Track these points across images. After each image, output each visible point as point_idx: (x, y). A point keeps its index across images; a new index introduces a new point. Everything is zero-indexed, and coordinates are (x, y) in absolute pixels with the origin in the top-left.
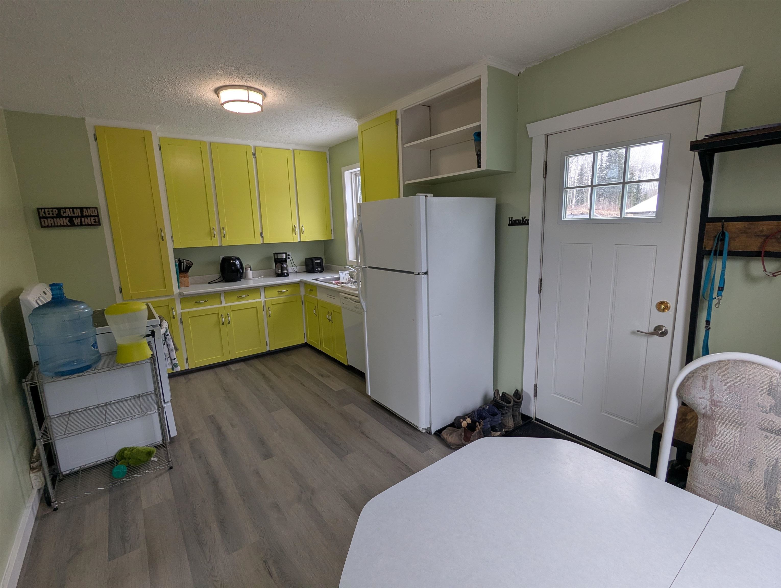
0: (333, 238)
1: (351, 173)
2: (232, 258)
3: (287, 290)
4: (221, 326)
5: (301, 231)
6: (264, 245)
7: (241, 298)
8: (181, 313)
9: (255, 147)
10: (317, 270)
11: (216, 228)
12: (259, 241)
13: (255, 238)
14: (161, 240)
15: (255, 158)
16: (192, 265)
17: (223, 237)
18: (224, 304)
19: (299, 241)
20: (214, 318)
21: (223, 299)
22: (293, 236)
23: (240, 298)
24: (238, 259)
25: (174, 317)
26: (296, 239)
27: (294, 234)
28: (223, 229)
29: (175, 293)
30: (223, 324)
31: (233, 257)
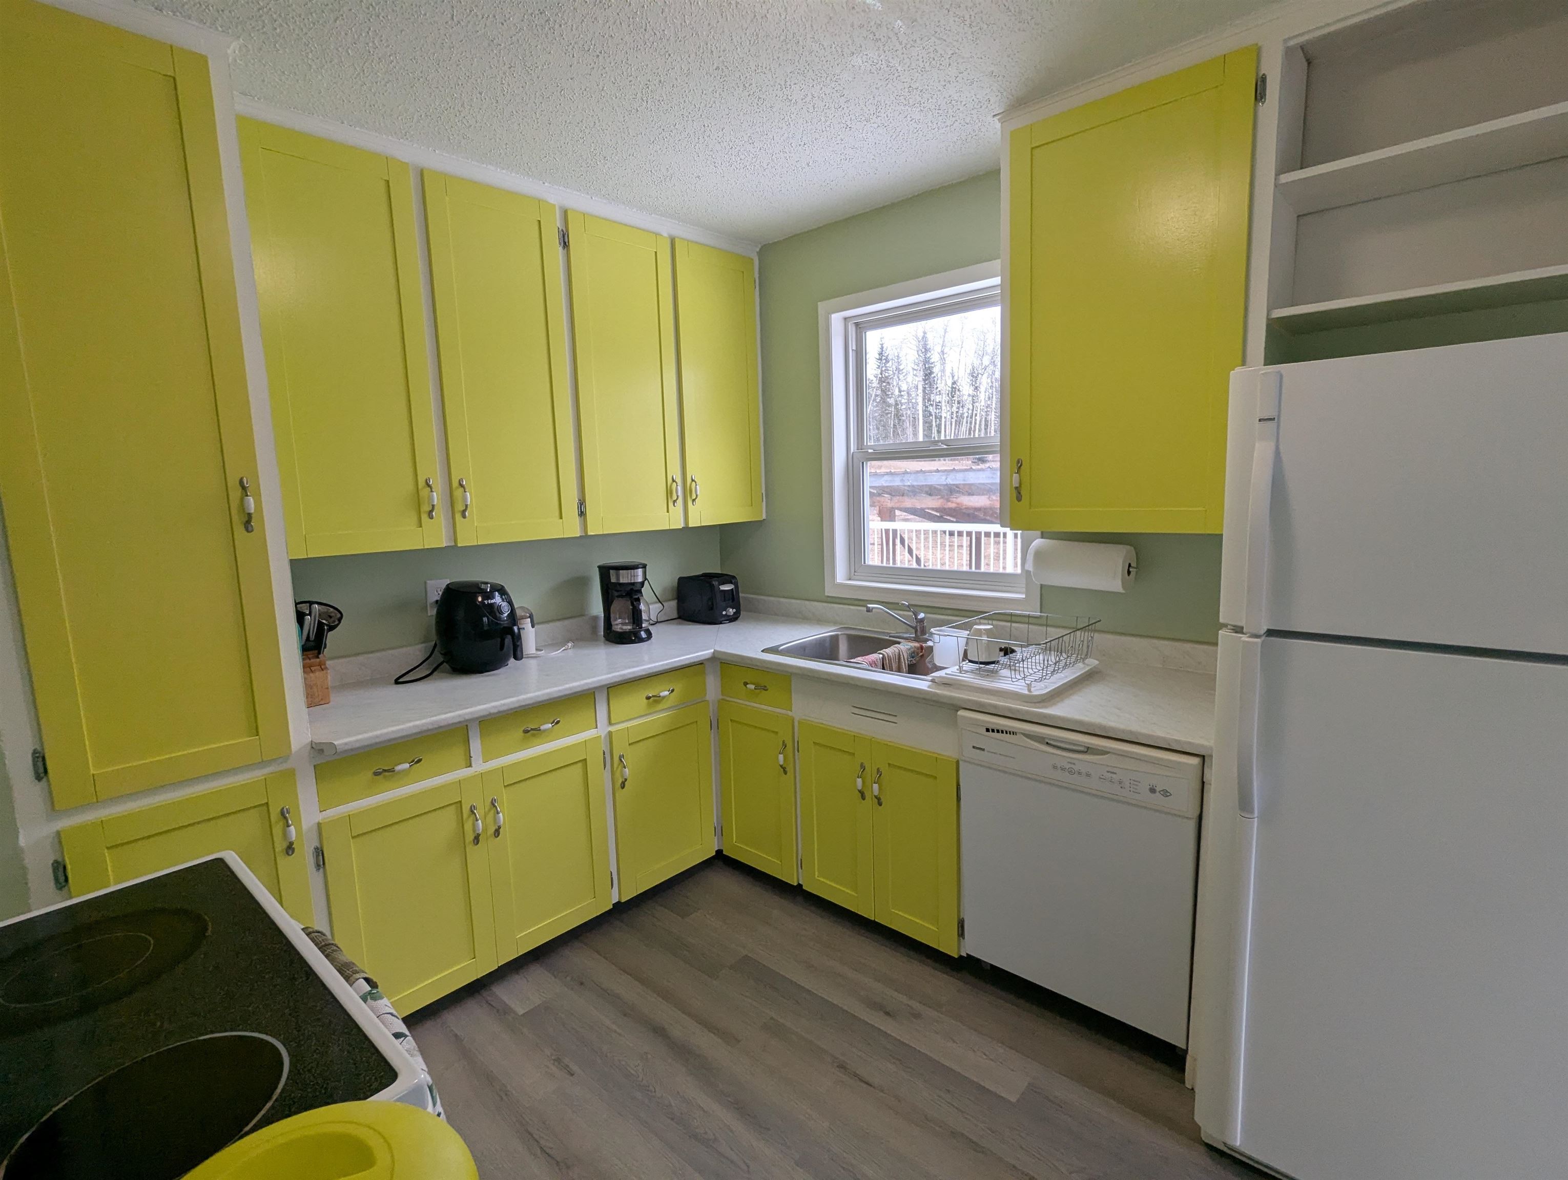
0: (764, 517)
1: (845, 319)
2: (483, 586)
3: (673, 691)
4: (470, 848)
5: (689, 495)
6: (585, 539)
7: (534, 735)
8: (319, 824)
9: (565, 213)
10: (724, 613)
11: (438, 482)
12: (571, 528)
13: (561, 518)
14: (239, 530)
15: (564, 248)
16: (340, 620)
17: (458, 516)
18: (479, 766)
19: (681, 525)
20: (447, 822)
21: (476, 745)
22: (668, 512)
23: (532, 733)
24: (502, 591)
25: (290, 849)
26: (674, 520)
27: (671, 504)
28: (461, 485)
29: (295, 746)
30: (477, 840)
31: (487, 583)
